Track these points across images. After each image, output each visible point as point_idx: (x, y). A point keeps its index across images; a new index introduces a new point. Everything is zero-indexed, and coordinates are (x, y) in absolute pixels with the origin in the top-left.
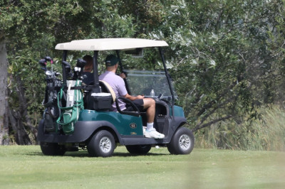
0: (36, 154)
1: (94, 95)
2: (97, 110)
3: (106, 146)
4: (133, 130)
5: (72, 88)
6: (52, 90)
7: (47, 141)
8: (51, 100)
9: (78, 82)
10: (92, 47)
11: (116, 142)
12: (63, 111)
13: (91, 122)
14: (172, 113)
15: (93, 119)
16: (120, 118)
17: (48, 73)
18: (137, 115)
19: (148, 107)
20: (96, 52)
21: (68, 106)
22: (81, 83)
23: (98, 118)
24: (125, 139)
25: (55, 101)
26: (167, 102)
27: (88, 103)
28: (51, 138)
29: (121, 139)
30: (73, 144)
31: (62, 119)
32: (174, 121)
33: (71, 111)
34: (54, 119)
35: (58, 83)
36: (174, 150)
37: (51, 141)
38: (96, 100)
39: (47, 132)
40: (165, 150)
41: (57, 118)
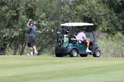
0: (55, 57)
1: (72, 39)
2: (73, 44)
3: (75, 54)
4: (83, 50)
5: (65, 37)
6: (59, 38)
7: (57, 52)
8: (59, 40)
9: (67, 35)
10: (72, 25)
11: (78, 53)
12: (62, 44)
13: (71, 47)
14: (94, 45)
15: (71, 46)
16: (79, 46)
17: (58, 32)
18: (84, 45)
20: (73, 27)
21: (64, 42)
23: (73, 46)
25: (60, 40)
26: (93, 42)
27: (70, 41)
28: (59, 52)
29: (80, 52)
30: (66, 53)
31: (62, 46)
32: (95, 47)
33: (65, 44)
34: (60, 46)
35: (61, 36)
36: (95, 55)
38: (72, 41)
39: (58, 50)
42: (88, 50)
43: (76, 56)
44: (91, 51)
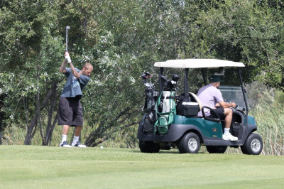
0: (138, 152)
1: (184, 103)
2: (187, 116)
3: (193, 145)
4: (215, 134)
5: (167, 98)
6: (150, 99)
7: (145, 140)
8: (149, 106)
9: (173, 93)
11: (201, 142)
12: (159, 116)
13: (181, 125)
14: (246, 120)
15: (183, 123)
16: (204, 122)
17: (147, 85)
18: (218, 122)
20: (187, 69)
21: (163, 112)
22: (175, 94)
23: (187, 123)
24: (208, 140)
25: (153, 107)
26: (242, 112)
27: (180, 110)
28: (149, 137)
29: (205, 140)
30: (167, 143)
31: (159, 123)
32: (247, 128)
33: (167, 116)
34: (153, 122)
35: (156, 94)
36: (246, 150)
37: (149, 140)
38: (186, 108)
39: (146, 133)
40: (239, 150)
41: (155, 122)
42: (227, 136)
43: (196, 152)
44: (236, 139)
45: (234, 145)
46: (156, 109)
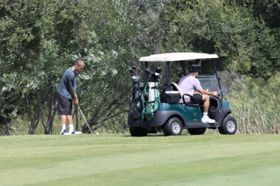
0: (129, 136)
1: (167, 92)
2: (170, 103)
3: (176, 128)
4: (195, 118)
5: (152, 88)
6: (137, 90)
7: (134, 126)
8: (137, 96)
9: (157, 83)
10: (166, 58)
11: (183, 125)
12: (145, 104)
13: (165, 111)
14: (221, 105)
15: (167, 110)
16: (185, 108)
17: (134, 77)
18: (197, 107)
19: (205, 101)
20: (168, 63)
21: (150, 101)
22: (159, 85)
23: (170, 109)
24: (189, 124)
25: (140, 97)
26: (217, 98)
27: (164, 98)
28: (138, 123)
29: (187, 124)
30: (153, 127)
31: (146, 110)
32: (223, 111)
33: (153, 104)
34: (140, 110)
35: (142, 85)
36: (223, 131)
37: (138, 126)
38: (169, 96)
39: (135, 120)
40: (216, 132)
41: (142, 109)
42: (206, 119)
43: (180, 134)
44: (213, 121)
45: (212, 126)
46: (142, 98)
